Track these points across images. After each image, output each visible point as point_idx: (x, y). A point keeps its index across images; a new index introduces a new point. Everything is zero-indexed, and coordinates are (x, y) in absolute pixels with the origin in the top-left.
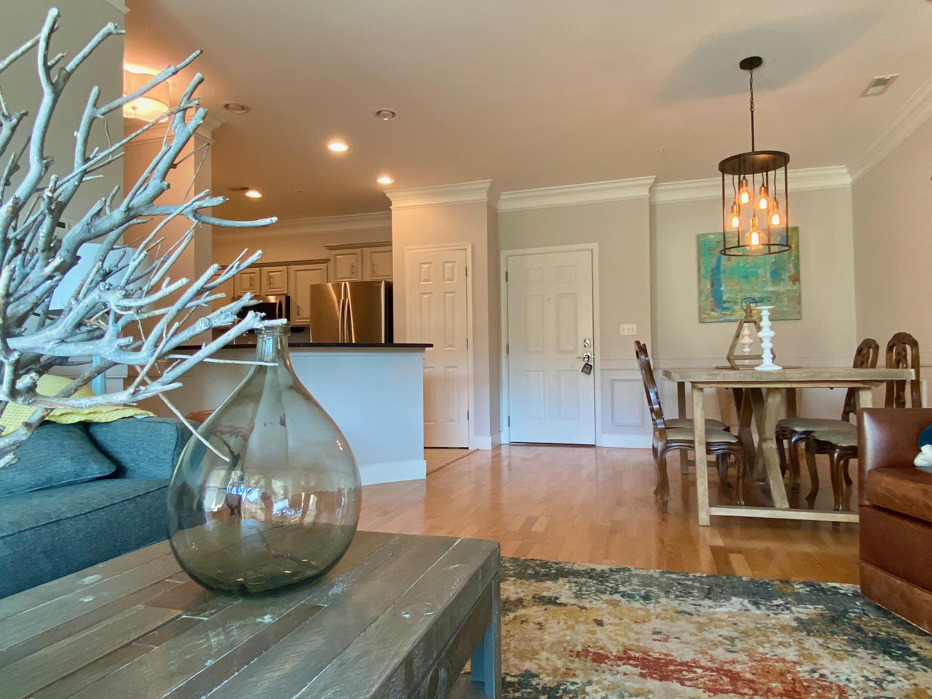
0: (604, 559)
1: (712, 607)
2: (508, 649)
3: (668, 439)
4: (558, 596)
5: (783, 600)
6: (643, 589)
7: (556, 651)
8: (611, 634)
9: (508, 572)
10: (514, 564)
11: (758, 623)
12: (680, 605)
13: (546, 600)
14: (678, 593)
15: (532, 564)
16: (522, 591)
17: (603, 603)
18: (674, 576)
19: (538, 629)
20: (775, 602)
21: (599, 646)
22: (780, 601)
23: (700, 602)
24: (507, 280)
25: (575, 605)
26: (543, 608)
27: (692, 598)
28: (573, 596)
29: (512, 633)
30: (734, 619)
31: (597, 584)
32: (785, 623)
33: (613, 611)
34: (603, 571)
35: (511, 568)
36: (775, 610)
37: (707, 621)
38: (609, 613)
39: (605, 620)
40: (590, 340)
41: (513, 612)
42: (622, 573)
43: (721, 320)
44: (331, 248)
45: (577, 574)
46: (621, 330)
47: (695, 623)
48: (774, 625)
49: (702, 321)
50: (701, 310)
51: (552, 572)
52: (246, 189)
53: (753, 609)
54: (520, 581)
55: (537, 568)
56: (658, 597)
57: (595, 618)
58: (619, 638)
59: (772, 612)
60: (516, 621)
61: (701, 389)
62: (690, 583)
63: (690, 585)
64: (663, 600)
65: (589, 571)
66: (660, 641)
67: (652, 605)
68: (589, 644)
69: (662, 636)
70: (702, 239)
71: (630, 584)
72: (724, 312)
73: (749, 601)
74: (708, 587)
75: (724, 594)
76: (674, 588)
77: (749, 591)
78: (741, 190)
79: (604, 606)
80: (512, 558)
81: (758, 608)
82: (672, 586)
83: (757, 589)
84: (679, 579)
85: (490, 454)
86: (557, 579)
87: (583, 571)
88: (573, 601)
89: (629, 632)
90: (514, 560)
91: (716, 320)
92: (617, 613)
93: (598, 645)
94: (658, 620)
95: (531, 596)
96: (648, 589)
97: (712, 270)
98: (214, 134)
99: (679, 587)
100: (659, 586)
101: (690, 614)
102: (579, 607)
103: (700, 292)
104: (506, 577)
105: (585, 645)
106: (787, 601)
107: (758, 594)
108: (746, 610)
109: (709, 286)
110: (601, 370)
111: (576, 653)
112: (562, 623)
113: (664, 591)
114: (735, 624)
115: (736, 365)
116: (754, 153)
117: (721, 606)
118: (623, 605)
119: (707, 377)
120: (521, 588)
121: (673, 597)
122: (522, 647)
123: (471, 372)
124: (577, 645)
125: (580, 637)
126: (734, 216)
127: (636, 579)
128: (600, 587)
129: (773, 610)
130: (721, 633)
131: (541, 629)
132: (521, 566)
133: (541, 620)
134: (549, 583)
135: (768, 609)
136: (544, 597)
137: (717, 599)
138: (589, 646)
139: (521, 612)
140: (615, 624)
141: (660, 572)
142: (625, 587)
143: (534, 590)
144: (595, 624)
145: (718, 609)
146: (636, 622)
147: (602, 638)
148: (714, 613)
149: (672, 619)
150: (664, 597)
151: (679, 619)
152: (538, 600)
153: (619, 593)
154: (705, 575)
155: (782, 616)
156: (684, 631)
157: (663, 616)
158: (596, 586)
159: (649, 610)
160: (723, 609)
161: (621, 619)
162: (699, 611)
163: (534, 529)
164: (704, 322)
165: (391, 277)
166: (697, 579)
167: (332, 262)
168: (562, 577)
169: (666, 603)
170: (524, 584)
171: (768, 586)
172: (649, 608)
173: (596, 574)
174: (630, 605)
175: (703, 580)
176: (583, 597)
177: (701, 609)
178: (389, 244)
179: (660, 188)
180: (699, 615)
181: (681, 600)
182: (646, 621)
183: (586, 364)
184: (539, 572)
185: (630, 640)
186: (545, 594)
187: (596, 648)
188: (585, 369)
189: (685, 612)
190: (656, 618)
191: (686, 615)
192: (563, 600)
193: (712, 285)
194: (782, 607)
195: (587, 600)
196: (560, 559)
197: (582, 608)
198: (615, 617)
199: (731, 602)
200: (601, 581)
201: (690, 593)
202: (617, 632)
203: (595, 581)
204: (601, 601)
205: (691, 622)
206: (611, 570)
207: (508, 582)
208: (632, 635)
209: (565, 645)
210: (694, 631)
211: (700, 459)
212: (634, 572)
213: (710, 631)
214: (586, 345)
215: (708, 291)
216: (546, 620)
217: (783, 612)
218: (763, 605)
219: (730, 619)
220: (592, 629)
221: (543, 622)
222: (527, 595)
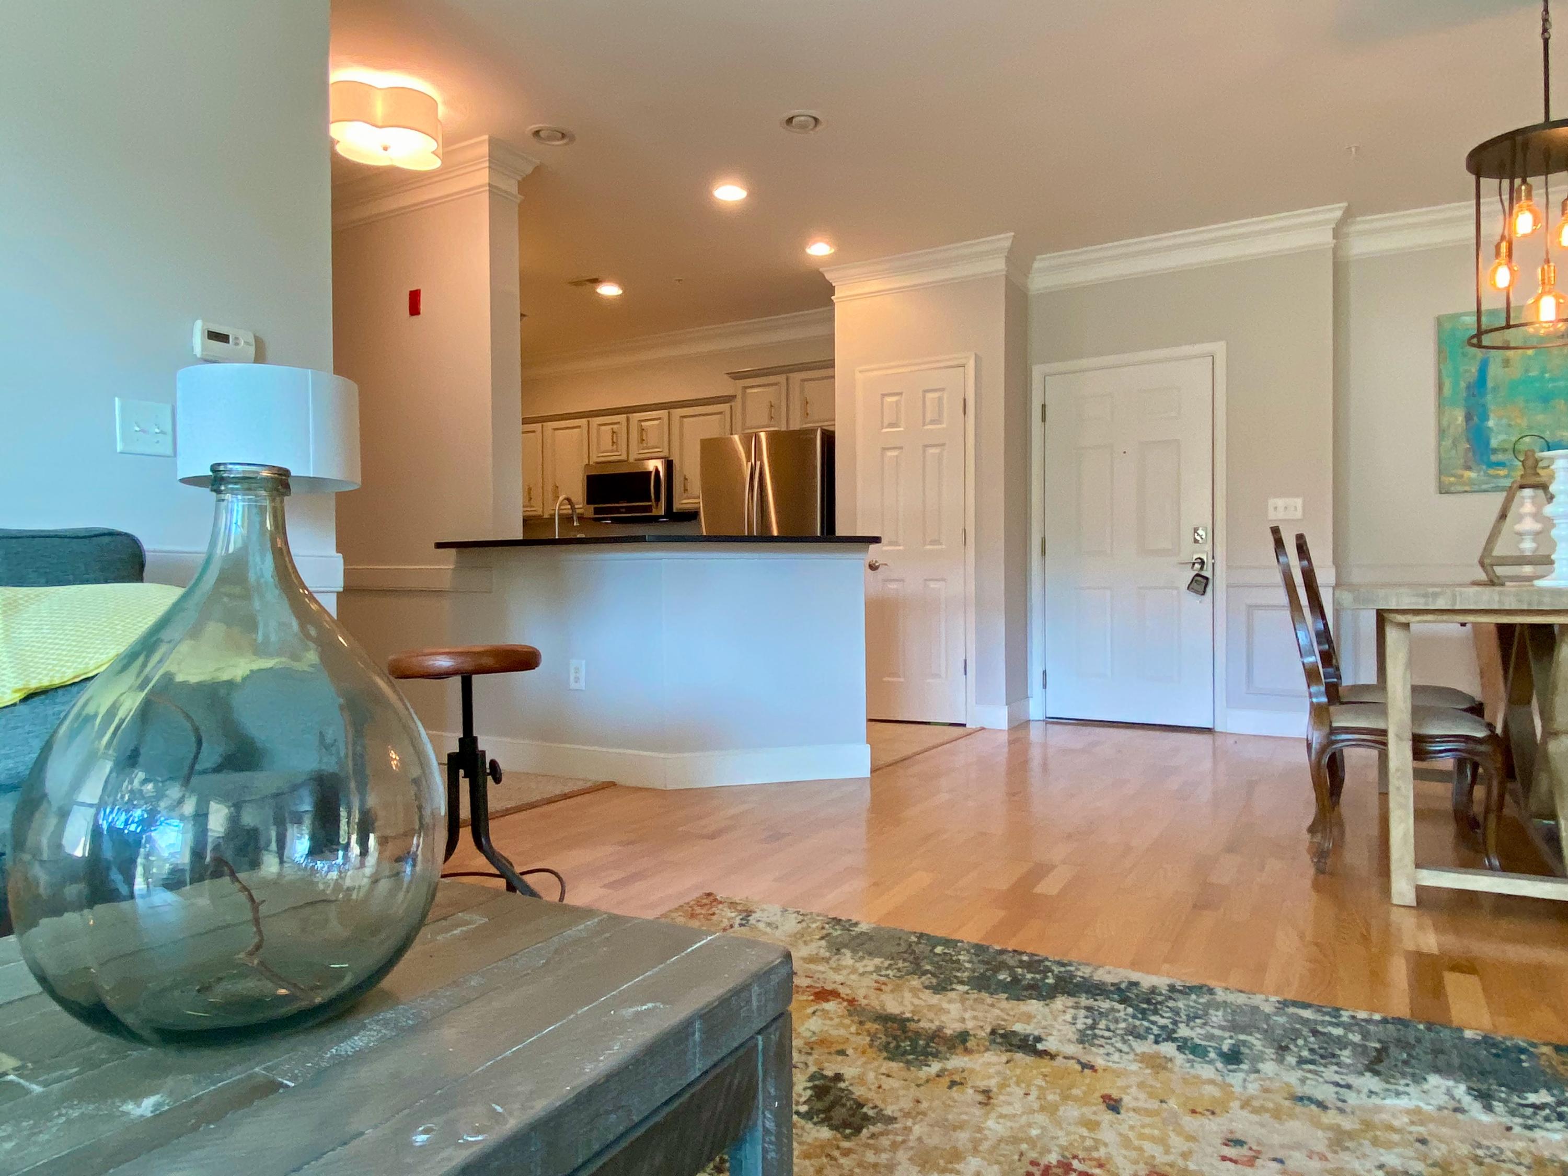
0: (1166, 961)
1: (1376, 1094)
2: (904, 1142)
3: (1335, 725)
4: (1043, 1036)
5: (1553, 1095)
6: (1231, 1037)
7: (1002, 1159)
8: (1131, 1134)
9: (959, 974)
10: (975, 959)
11: (1479, 1146)
12: (1303, 1081)
13: (1015, 1041)
14: (1305, 1053)
15: (1011, 962)
16: (975, 1018)
17: (1135, 1060)
18: (1307, 1014)
19: (980, 1103)
20: (1532, 1098)
21: (1098, 1160)
22: (1542, 1097)
23: (1352, 1079)
24: (1044, 419)
25: (1072, 1058)
26: (1004, 1058)
27: (1335, 1068)
28: (1074, 1037)
29: (924, 1105)
30: (1421, 1129)
31: (1134, 1017)
32: (1547, 1154)
33: (1151, 1081)
34: (1153, 990)
35: (968, 965)
36: (1528, 1118)
37: (1357, 1127)
38: (1141, 1085)
39: (1127, 1100)
40: (1205, 530)
41: (940, 1060)
42: (1193, 997)
43: (1484, 487)
44: (737, 376)
45: (1096, 989)
46: (1271, 509)
47: (1330, 1128)
48: (1518, 1154)
49: (1443, 490)
50: (1442, 469)
51: (1047, 981)
52: (596, 281)
53: (1475, 1109)
54: (975, 996)
55: (1019, 971)
56: (1260, 1058)
57: (1107, 1092)
58: (1148, 1146)
59: (1518, 1120)
60: (941, 1080)
61: (1406, 626)
62: (1338, 1031)
63: (1339, 1037)
64: (1269, 1068)
65: (1123, 986)
66: (1235, 1162)
67: (1241, 1075)
68: (1075, 1152)
69: (1244, 1151)
70: (1447, 326)
71: (1205, 1024)
72: (1491, 472)
73: (1470, 1088)
74: (1378, 1045)
75: (1413, 1067)
76: (1300, 1042)
77: (1473, 1063)
78: (1516, 208)
79: (1134, 1067)
80: (977, 945)
81: (1489, 1108)
82: (1295, 1035)
83: (1493, 1059)
84: (1316, 1022)
85: (1004, 738)
86: (1053, 997)
87: (1113, 984)
88: (1072, 1049)
89: (1172, 1134)
90: (979, 949)
91: (1476, 488)
92: (1159, 1085)
93: (1095, 1155)
94: (1245, 1113)
95: (988, 1030)
96: (1242, 1037)
97: (1468, 387)
98: (524, 185)
99: (1312, 1039)
100: (1267, 1034)
101: (1322, 1105)
102: (1079, 1062)
103: (1442, 432)
104: (951, 984)
105: (1066, 1154)
106: (1562, 1098)
107: (1494, 1073)
108: (1456, 1110)
109: (1460, 419)
110: (1228, 586)
111: (1042, 1167)
112: (1034, 1093)
113: (1276, 1044)
114: (1423, 1141)
115: (1498, 577)
116: (1549, 124)
117: (1398, 1094)
118: (1176, 1069)
119: (1414, 600)
120: (973, 1010)
121: (1291, 1060)
122: (935, 1139)
123: (972, 587)
124: (1050, 1152)
125: (1060, 1133)
126: (1500, 264)
127: (1220, 1013)
128: (1137, 1023)
129: (1523, 1116)
130: (1383, 1159)
131: (986, 1104)
132: (988, 963)
133: (992, 1083)
134: (1034, 1006)
135: (1513, 1113)
136: (1014, 1033)
137: (1393, 1077)
138: (1075, 1157)
139: (957, 1062)
140: (1148, 1113)
141: (1278, 1002)
142: (1192, 1028)
143: (998, 1017)
144: (1103, 1107)
145: (1390, 1102)
146: (1194, 1112)
147: (1107, 1141)
148: (1378, 1109)
149: (1277, 1114)
150: (1272, 1059)
151: (1292, 1116)
152: (999, 1040)
153: (1174, 1040)
154: (1377, 1017)
155: (1544, 1133)
156: (1297, 1146)
157: (1256, 1103)
158: (1130, 1020)
159: (1232, 1086)
160: (1403, 1102)
161: (1162, 1101)
162: (1344, 1101)
163: (1038, 890)
164: (1447, 493)
165: (832, 423)
166: (1357, 1024)
167: (739, 399)
168: (1063, 994)
169: (1271, 1075)
170: (982, 1001)
171: (1523, 1057)
172: (1233, 1082)
173: (1137, 996)
174: (1192, 1071)
175: (1372, 1028)
176: (1096, 1042)
177: (1352, 1098)
178: (830, 364)
179: (1353, 229)
180: (1341, 1111)
181: (1310, 1071)
182: (1217, 1111)
183: (1197, 575)
184: (1020, 981)
185: (1167, 1152)
186: (1018, 1027)
187: (1088, 1162)
188: (1194, 584)
189: (1310, 1099)
190: (1242, 1107)
191: (1313, 1107)
192: (1049, 1044)
193: (1468, 418)
194: (1547, 1111)
195: (1102, 1051)
196: (1073, 956)
197: (1085, 1066)
198: (1151, 1095)
199: (1426, 1087)
200: (1143, 1012)
201: (1334, 1056)
202: (1147, 1131)
203: (1130, 1010)
204: (1131, 1057)
205: (1318, 1125)
206: (1172, 988)
207: (952, 995)
208: (1176, 1142)
209: (1024, 1146)
210: (1321, 1147)
211: (1397, 770)
212: (1220, 995)
213: (1358, 1153)
214: (1198, 538)
215: (1460, 430)
216: (1003, 1086)
217: (1548, 1125)
218: (1500, 1100)
219: (1413, 1128)
220: (1093, 1117)
221: (995, 1090)
222: (982, 1027)
